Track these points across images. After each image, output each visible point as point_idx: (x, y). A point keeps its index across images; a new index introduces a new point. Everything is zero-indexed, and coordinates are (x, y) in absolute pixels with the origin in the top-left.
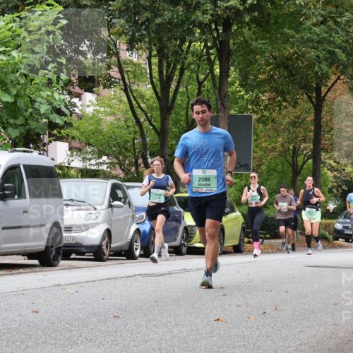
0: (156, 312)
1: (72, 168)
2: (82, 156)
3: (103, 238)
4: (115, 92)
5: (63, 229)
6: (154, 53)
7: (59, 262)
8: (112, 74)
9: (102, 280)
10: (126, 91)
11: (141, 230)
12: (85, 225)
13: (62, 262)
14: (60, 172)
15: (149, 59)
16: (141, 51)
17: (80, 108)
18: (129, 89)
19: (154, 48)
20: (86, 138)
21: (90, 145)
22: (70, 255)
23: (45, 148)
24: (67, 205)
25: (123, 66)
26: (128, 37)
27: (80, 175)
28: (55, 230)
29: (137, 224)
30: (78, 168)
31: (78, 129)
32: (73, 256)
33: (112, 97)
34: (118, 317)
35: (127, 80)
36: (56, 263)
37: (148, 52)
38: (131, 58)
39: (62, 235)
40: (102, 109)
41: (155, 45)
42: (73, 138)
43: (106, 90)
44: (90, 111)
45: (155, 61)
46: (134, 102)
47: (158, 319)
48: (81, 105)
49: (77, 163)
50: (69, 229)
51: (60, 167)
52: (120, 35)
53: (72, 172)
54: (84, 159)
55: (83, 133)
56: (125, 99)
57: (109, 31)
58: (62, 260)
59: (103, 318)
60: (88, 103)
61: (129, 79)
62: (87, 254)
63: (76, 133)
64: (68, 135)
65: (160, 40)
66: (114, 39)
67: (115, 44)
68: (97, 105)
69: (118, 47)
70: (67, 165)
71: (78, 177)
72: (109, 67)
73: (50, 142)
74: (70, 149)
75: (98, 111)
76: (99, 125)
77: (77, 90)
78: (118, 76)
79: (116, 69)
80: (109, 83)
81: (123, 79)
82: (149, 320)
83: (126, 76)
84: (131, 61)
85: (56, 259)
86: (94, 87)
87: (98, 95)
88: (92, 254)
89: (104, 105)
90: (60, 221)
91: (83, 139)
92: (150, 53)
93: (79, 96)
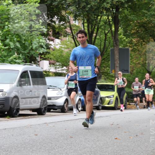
0: (88, 135)
1: (51, 72)
2: (55, 67)
3: (65, 103)
4: (68, 38)
5: (47, 99)
6: (86, 21)
7: (45, 113)
8: (67, 31)
9: (65, 121)
10: (73, 38)
11: (81, 99)
12: (56, 97)
13: (47, 113)
14: (45, 73)
15: (83, 24)
16: (79, 21)
17: (54, 46)
18: (74, 37)
19: (85, 19)
20: (56, 59)
21: (58, 62)
22: (51, 110)
23: (39, 64)
24: (49, 88)
25: (72, 27)
26: (74, 14)
27: (54, 75)
28: (44, 99)
29: (80, 96)
30: (53, 72)
31: (53, 55)
32: (52, 110)
33: (68, 41)
34: (72, 137)
35: (74, 33)
36: (44, 113)
37: (82, 21)
38: (75, 24)
39: (47, 102)
40: (63, 46)
41: (86, 18)
42: (51, 59)
43: (65, 38)
44: (58, 47)
45: (86, 25)
46: (77, 43)
47: (90, 138)
48: (54, 45)
49: (53, 70)
50: (50, 99)
51: (46, 72)
52: (70, 14)
53: (51, 74)
54: (56, 68)
55: (55, 56)
56: (73, 42)
57: (65, 12)
58: (47, 112)
59: (66, 137)
60: (57, 44)
61: (75, 33)
62: (58, 110)
63: (52, 57)
64: (48, 58)
65: (88, 16)
66: (68, 16)
67: (68, 18)
68: (61, 44)
69: (69, 19)
70: (48, 71)
71: (53, 76)
72: (66, 28)
73: (41, 60)
74: (50, 64)
75: (61, 47)
76: (62, 53)
77: (52, 38)
78: (70, 31)
79: (69, 28)
80: (66, 35)
81: (72, 33)
82: (86, 139)
83: (73, 32)
84: (75, 25)
85: (44, 112)
86: (59, 37)
87: (61, 40)
88: (60, 110)
89: (64, 44)
90: (46, 95)
91: (55, 59)
92: (84, 21)
93: (53, 40)
